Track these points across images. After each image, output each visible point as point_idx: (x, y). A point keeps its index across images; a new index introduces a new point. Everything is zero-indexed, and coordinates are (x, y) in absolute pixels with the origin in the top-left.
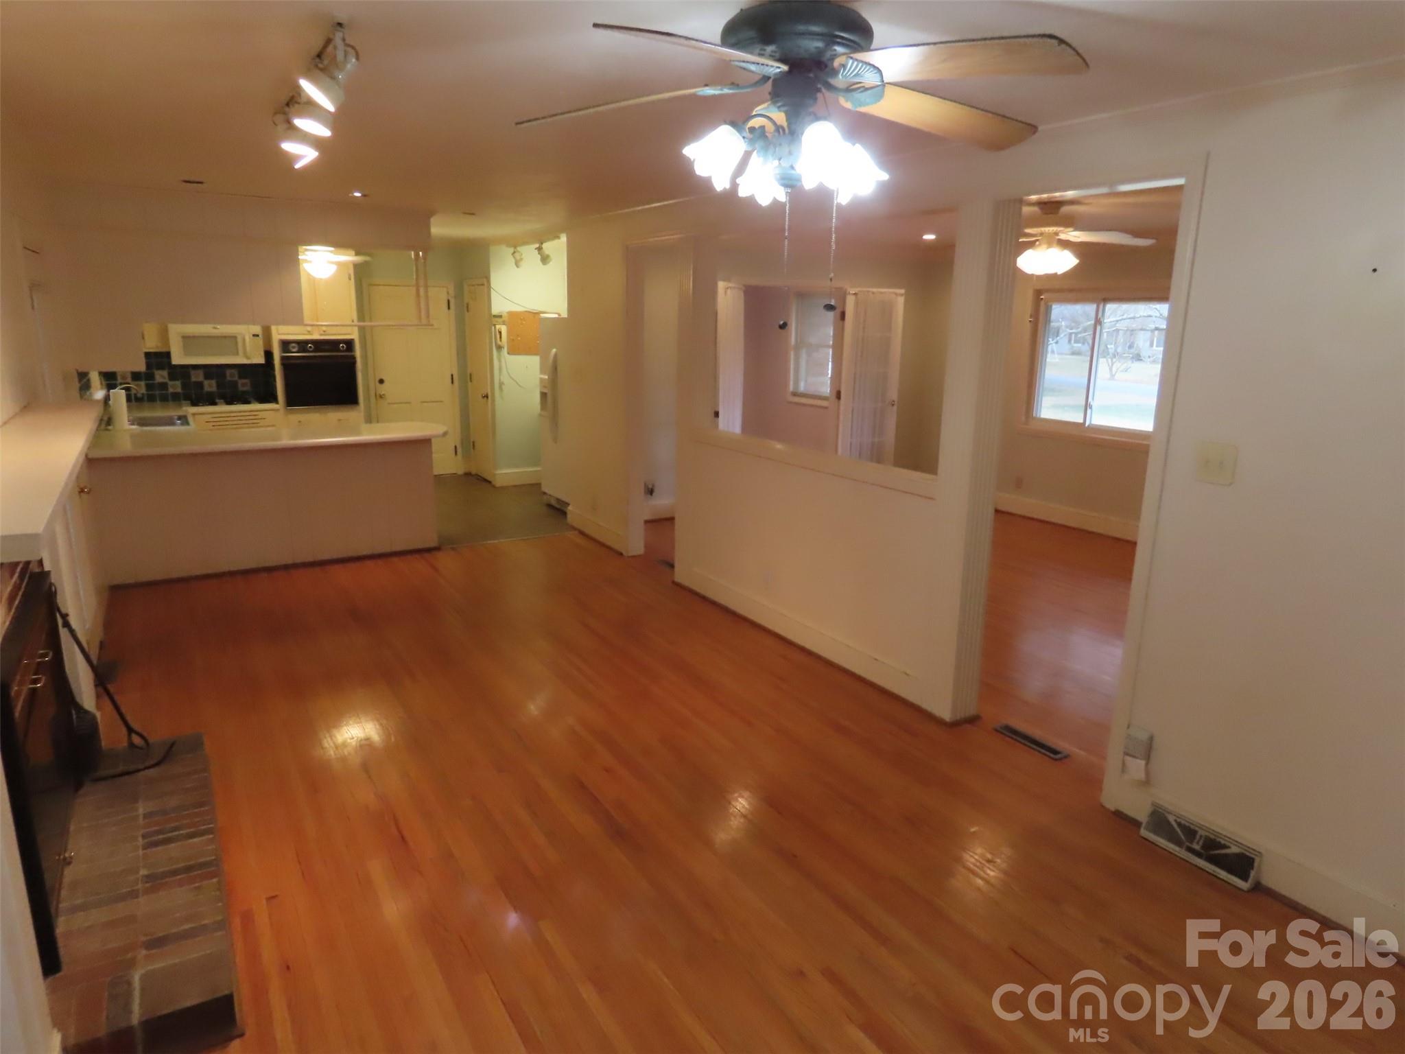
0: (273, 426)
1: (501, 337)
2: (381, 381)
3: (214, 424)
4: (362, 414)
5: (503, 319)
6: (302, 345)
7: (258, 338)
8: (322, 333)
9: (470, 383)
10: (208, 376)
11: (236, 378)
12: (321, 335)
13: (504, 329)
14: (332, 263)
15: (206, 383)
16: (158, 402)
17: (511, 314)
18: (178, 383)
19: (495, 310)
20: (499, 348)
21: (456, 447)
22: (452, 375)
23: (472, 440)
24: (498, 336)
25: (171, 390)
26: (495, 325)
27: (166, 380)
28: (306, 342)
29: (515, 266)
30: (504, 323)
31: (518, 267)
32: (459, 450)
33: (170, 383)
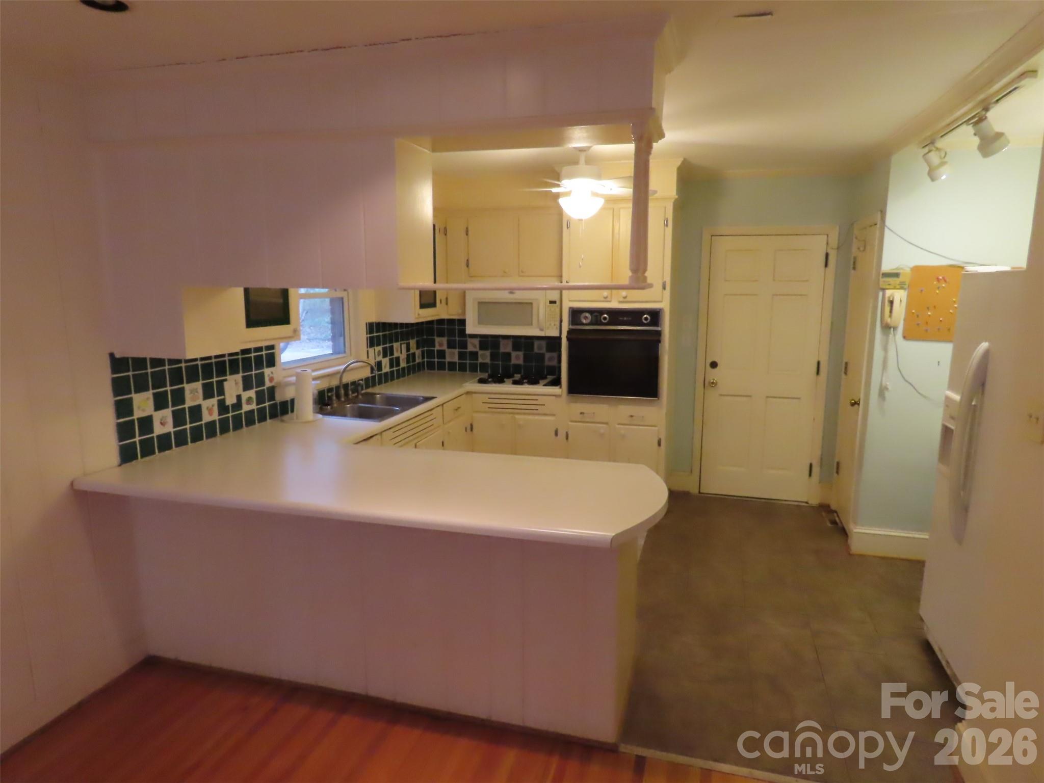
0: (554, 415)
1: (891, 311)
2: (714, 365)
3: (491, 406)
4: (664, 411)
5: (901, 279)
6: (596, 313)
7: (554, 305)
8: (621, 299)
9: (843, 376)
10: (516, 347)
11: (544, 351)
12: (620, 302)
13: (900, 296)
14: (596, 195)
15: (514, 354)
16: (468, 372)
17: (917, 270)
18: (488, 353)
19: (887, 265)
20: (887, 328)
21: (811, 466)
22: (819, 363)
23: (836, 460)
24: (887, 309)
25: (480, 360)
26: (883, 290)
27: (477, 349)
28: (601, 312)
29: (928, 179)
30: (902, 287)
31: (933, 179)
32: (816, 470)
33: (480, 353)
